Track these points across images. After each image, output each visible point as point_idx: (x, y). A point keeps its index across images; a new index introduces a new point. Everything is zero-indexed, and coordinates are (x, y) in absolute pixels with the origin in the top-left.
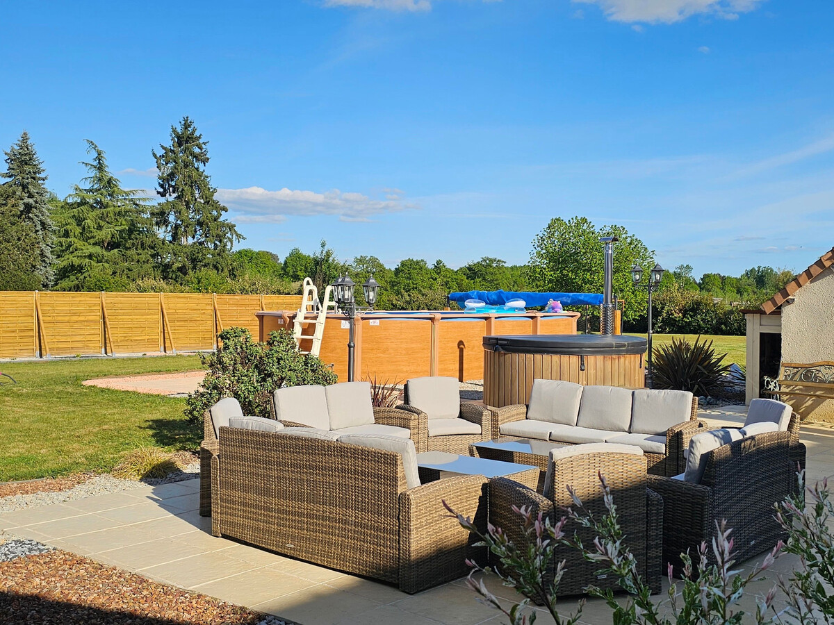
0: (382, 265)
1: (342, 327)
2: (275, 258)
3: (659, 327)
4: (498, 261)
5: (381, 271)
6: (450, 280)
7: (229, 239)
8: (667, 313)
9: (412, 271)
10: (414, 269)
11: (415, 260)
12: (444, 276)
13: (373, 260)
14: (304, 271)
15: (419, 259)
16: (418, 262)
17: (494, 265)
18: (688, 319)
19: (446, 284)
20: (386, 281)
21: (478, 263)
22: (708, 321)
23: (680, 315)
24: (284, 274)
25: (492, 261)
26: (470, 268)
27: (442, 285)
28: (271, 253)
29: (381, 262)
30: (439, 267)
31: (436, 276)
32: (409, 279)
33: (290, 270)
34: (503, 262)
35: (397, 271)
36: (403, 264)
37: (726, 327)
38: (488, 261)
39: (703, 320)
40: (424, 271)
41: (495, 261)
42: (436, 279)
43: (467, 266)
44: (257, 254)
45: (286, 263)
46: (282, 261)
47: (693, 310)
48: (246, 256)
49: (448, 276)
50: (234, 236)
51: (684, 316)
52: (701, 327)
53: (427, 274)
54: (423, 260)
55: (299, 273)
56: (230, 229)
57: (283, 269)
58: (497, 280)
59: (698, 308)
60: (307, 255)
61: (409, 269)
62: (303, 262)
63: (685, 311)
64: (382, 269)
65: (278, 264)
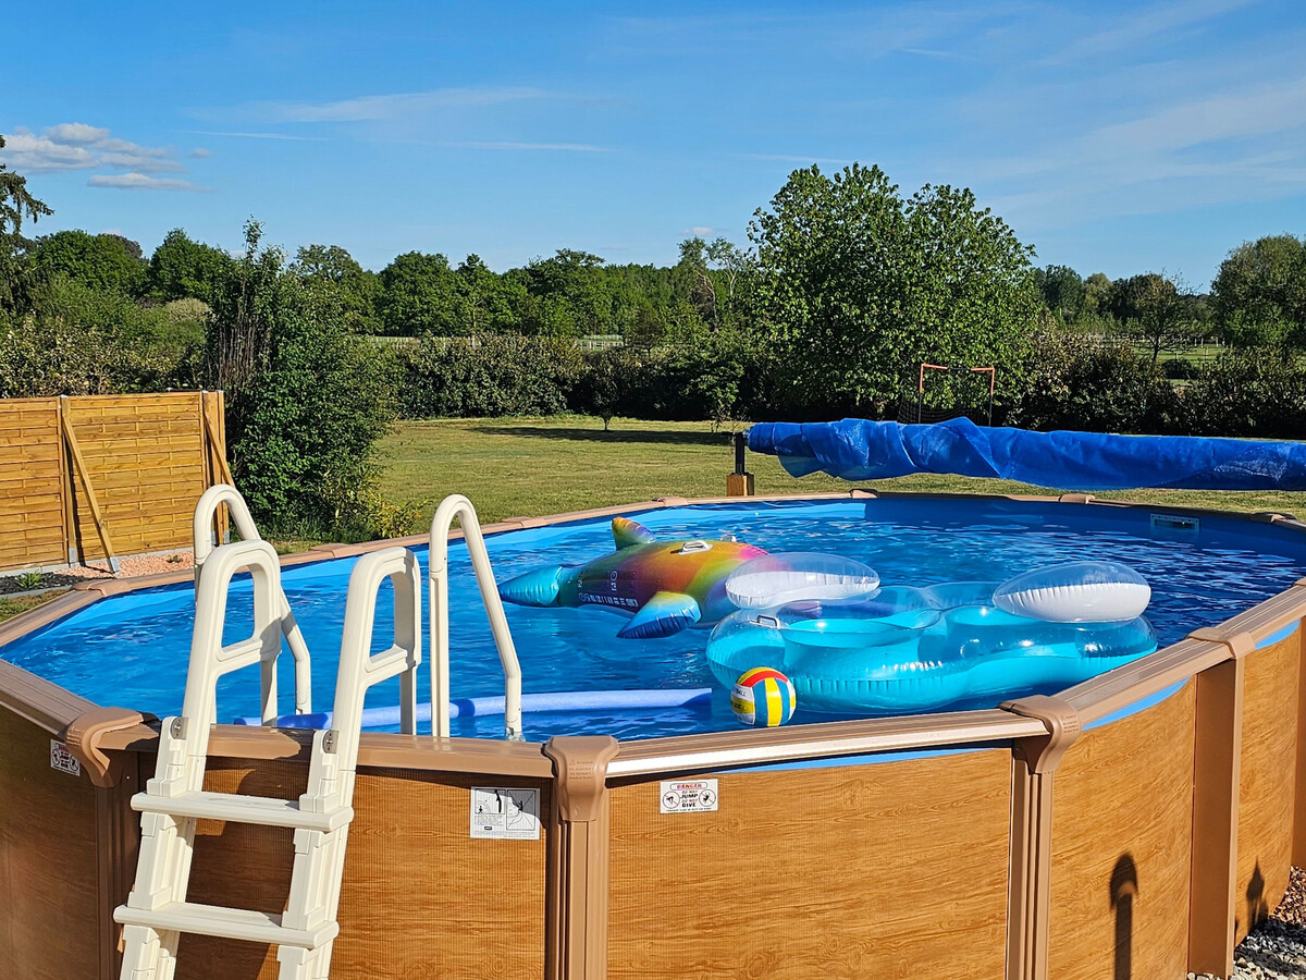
0: (355, 265)
1: (477, 831)
2: (133, 249)
3: (1017, 416)
4: (590, 257)
5: (354, 275)
6: (494, 294)
7: (11, 211)
8: (1037, 385)
9: (419, 277)
10: (423, 272)
11: (424, 255)
12: (481, 288)
13: (338, 254)
14: (195, 276)
15: (433, 253)
16: (430, 259)
17: (583, 263)
18: (1084, 398)
19: (489, 303)
20: (364, 297)
21: (550, 261)
22: (1129, 403)
23: (1066, 389)
24: (153, 283)
25: (577, 257)
26: (534, 272)
27: (480, 306)
28: (125, 240)
29: (354, 258)
30: (471, 269)
31: (468, 287)
32: (413, 292)
33: (166, 274)
34: (599, 259)
35: (388, 276)
36: (401, 262)
37: (1172, 418)
38: (569, 258)
39: (1118, 401)
40: (443, 278)
41: (583, 256)
42: (467, 294)
43: (529, 267)
44: (97, 240)
45: (156, 259)
46: (148, 253)
47: (1094, 377)
48: (71, 245)
49: (492, 287)
50: (24, 205)
51: (1075, 393)
52: (1114, 418)
53: (449, 283)
54: (439, 256)
55: (185, 281)
56: (11, 188)
57: (149, 272)
58: (588, 295)
59: (1107, 373)
60: (200, 244)
61: (411, 271)
62: (192, 259)
63: (1074, 380)
64: (354, 273)
65: (141, 261)
